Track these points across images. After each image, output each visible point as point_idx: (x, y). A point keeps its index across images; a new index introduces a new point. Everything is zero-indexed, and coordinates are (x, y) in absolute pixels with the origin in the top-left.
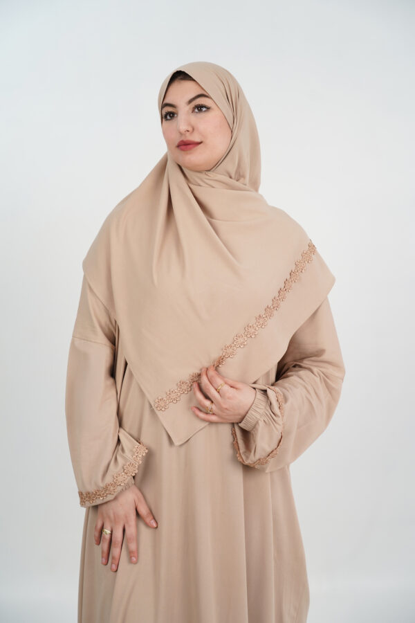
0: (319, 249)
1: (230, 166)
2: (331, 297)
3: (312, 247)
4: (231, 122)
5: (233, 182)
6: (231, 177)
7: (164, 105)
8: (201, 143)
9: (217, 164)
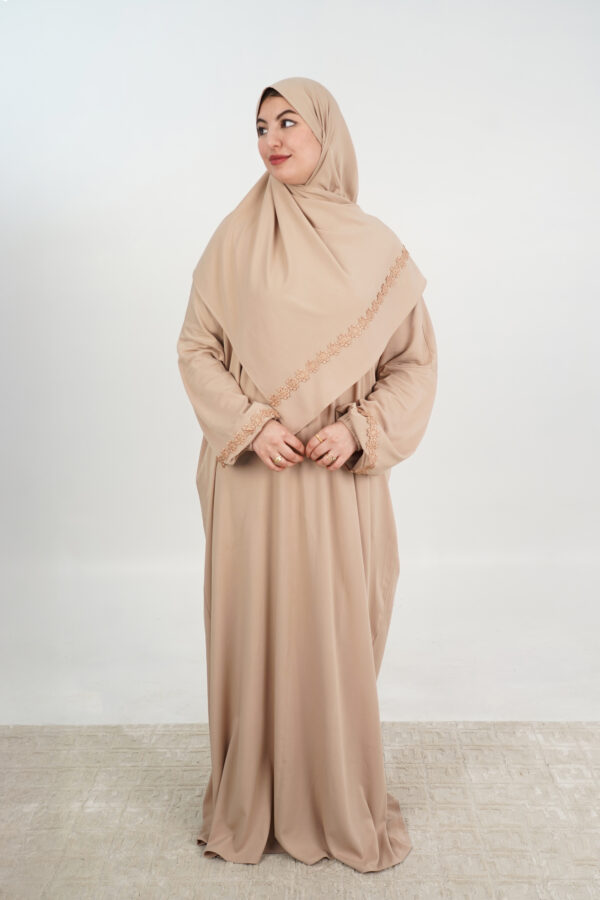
0: (412, 254)
1: (323, 178)
2: (426, 295)
3: (405, 253)
4: (319, 137)
5: (328, 194)
6: (326, 189)
7: (259, 120)
8: (290, 156)
9: (310, 177)
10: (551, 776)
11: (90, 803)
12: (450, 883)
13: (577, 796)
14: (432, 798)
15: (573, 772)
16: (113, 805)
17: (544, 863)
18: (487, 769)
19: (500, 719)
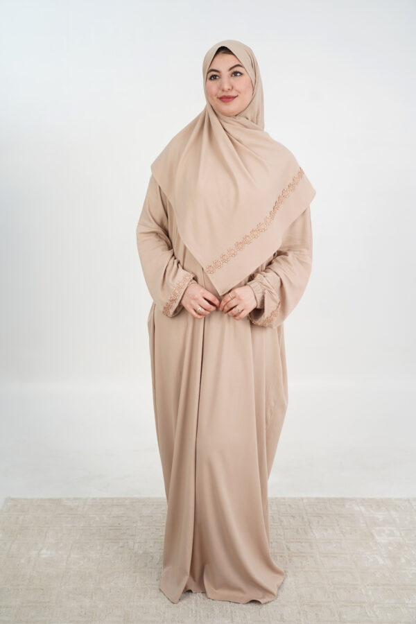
7: (210, 70)
10: (372, 535)
11: (44, 551)
12: (305, 606)
13: (390, 548)
14: (289, 549)
15: (387, 532)
16: (60, 552)
17: (370, 593)
18: (327, 530)
19: (333, 496)
